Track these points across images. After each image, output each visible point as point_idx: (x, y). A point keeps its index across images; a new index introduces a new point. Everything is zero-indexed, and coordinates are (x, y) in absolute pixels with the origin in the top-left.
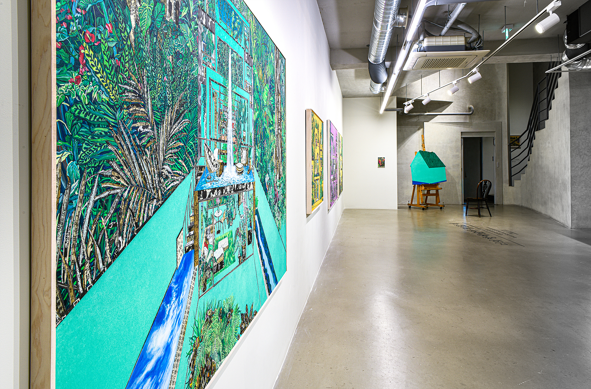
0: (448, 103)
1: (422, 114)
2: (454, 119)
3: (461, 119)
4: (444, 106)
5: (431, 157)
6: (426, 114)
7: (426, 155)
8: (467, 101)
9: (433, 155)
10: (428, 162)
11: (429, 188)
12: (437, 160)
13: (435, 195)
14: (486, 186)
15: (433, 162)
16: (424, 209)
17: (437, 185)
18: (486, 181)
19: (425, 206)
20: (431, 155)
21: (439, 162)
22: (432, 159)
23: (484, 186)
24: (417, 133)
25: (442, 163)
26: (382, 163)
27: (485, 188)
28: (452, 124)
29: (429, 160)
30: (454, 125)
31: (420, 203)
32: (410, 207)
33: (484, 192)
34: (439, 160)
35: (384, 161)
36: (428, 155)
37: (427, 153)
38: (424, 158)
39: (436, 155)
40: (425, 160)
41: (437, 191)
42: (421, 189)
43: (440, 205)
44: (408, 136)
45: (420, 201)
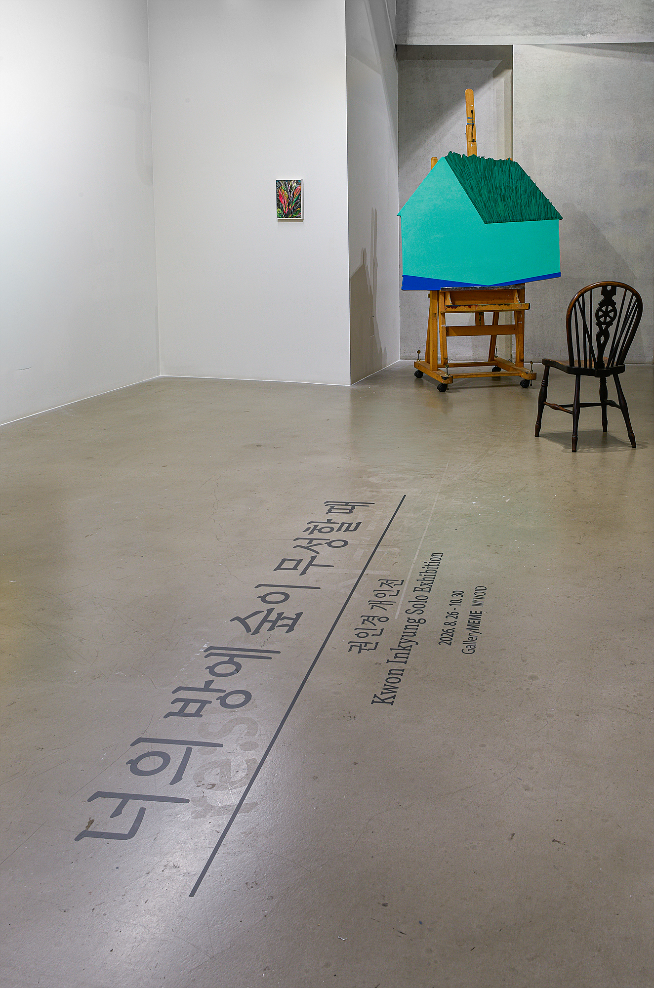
5: (500, 178)
7: (476, 171)
9: (507, 172)
10: (485, 199)
11: (473, 302)
12: (525, 190)
13: (508, 329)
14: (611, 311)
15: (504, 201)
16: (443, 388)
17: (512, 292)
18: (609, 288)
19: (445, 379)
20: (498, 169)
21: (534, 201)
22: (502, 188)
23: (602, 311)
24: (490, 88)
25: (546, 202)
26: (289, 204)
27: (605, 319)
28: (623, 50)
29: (489, 192)
30: (631, 53)
31: (439, 362)
32: (419, 375)
33: (602, 339)
34: (534, 191)
35: (300, 194)
36: (485, 171)
37: (480, 165)
38: (468, 183)
39: (523, 174)
40: (469, 190)
41: (519, 314)
42: (441, 308)
43: (522, 371)
44: (457, 98)
45: (439, 355)
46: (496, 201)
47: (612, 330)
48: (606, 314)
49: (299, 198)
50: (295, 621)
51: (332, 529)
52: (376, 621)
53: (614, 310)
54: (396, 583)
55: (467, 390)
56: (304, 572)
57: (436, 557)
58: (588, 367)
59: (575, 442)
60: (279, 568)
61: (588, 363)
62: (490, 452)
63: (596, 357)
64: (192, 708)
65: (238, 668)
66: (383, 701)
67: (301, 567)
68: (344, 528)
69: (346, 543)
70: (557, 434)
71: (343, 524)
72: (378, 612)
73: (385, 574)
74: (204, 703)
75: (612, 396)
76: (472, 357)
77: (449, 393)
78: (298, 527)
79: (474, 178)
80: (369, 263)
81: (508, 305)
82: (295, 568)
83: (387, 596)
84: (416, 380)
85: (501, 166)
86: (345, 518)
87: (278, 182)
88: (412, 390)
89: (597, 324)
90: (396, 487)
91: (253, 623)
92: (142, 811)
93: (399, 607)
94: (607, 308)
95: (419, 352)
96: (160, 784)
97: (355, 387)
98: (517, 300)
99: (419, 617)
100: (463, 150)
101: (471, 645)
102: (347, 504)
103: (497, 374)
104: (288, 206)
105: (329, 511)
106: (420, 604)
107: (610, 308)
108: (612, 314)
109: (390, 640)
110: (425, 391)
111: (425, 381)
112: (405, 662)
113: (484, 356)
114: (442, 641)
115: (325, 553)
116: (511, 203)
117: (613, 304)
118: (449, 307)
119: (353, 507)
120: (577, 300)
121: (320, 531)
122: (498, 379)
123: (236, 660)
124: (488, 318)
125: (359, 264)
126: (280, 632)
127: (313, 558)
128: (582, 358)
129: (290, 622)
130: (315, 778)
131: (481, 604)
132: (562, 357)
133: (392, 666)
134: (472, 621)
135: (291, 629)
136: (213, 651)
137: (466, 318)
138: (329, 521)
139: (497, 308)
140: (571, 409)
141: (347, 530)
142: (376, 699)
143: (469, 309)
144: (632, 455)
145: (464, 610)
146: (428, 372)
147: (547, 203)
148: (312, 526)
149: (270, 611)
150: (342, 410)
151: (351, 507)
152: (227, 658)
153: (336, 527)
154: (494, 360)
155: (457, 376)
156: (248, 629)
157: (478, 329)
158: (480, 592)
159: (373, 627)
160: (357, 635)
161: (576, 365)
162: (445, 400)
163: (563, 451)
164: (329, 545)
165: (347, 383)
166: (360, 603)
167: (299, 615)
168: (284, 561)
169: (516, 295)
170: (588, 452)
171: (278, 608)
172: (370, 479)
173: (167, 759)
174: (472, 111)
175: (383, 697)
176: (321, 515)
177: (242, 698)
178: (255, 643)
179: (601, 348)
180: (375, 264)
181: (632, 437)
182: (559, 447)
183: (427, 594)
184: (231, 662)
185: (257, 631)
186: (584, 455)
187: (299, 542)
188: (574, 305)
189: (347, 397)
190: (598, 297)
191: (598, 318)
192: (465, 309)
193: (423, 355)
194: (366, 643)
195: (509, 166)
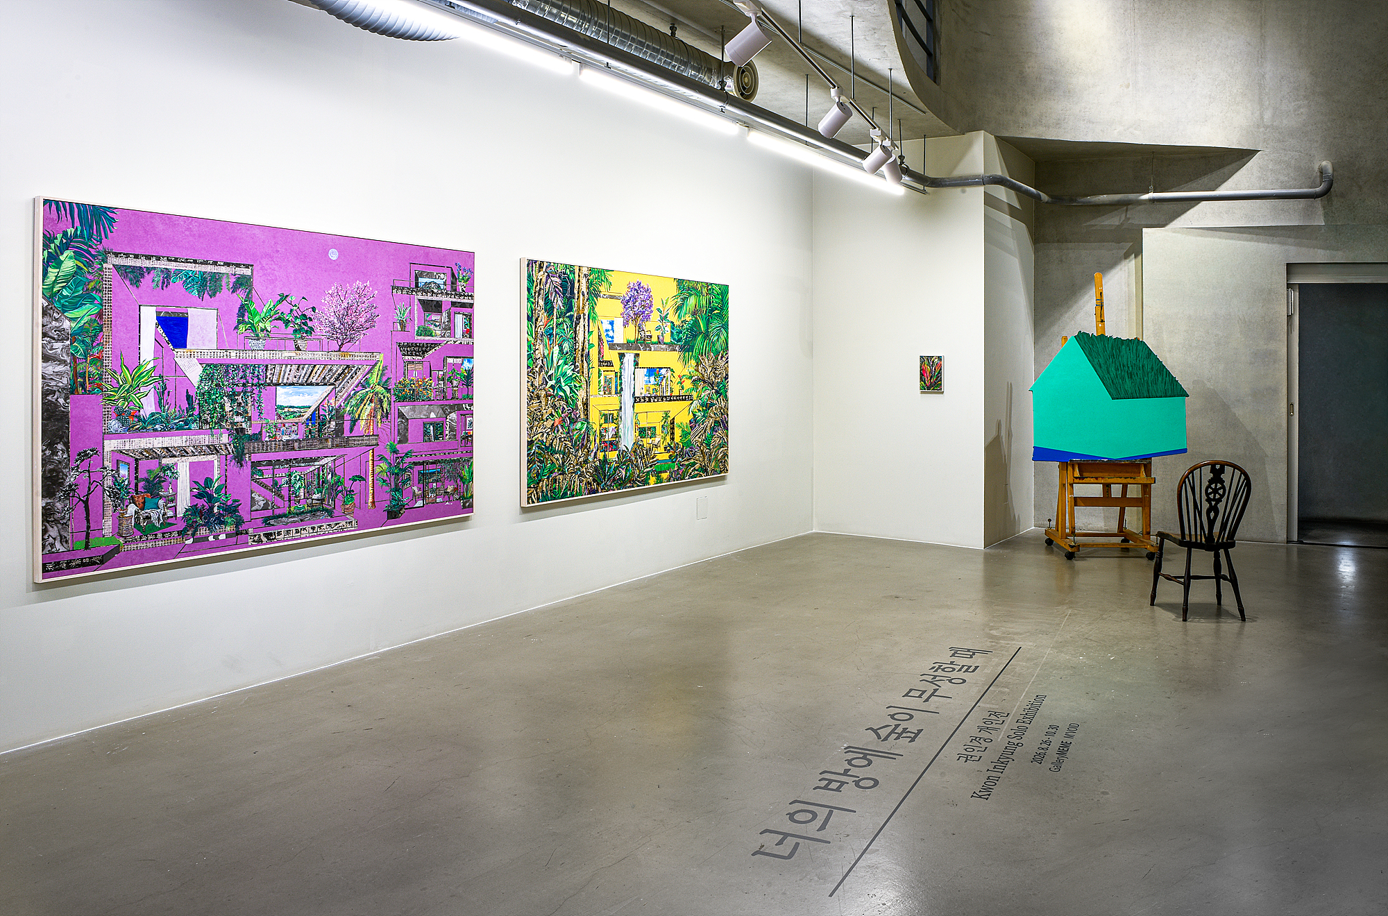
0: (1237, 157)
1: (1132, 196)
2: (1260, 215)
3: (1289, 215)
4: (1221, 166)
5: (1127, 356)
6: (1146, 197)
7: (1105, 350)
8: (1316, 145)
9: (1134, 351)
10: (1112, 376)
11: (1101, 474)
12: (1152, 368)
13: (1135, 502)
14: (1220, 488)
15: (1131, 377)
16: (1070, 556)
17: (1138, 466)
18: (1218, 467)
19: (1072, 547)
20: (1126, 348)
21: (1160, 379)
22: (1129, 365)
23: (1211, 488)
24: (1121, 269)
25: (1172, 379)
26: (931, 377)
27: (1215, 496)
28: (1250, 233)
29: (1117, 370)
30: (1258, 236)
31: (1067, 531)
32: (1049, 542)
33: (1212, 514)
34: (1161, 369)
35: (941, 369)
36: (1112, 349)
37: (1108, 344)
38: (1096, 361)
39: (1150, 352)
40: (1098, 368)
41: (1146, 488)
42: (1070, 480)
43: (1148, 544)
44: (1088, 280)
45: (1067, 524)
46: (1123, 378)
47: (1221, 506)
48: (1215, 491)
49: (940, 373)
50: (917, 734)
51: (954, 669)
52: (982, 741)
53: (1223, 487)
54: (1002, 714)
55: (1095, 559)
56: (927, 700)
57: (1040, 699)
58: (1199, 541)
59: (1185, 611)
60: (906, 695)
61: (1199, 537)
62: (1104, 616)
63: (1207, 532)
64: (834, 785)
65: (870, 763)
66: (980, 797)
67: (925, 696)
68: (963, 670)
69: (964, 681)
70: (1171, 604)
71: (963, 666)
72: (984, 735)
73: (995, 707)
74: (843, 783)
75: (1225, 571)
76: (1104, 528)
77: (1076, 560)
78: (925, 665)
79: (1102, 356)
80: (1003, 433)
81: (1134, 478)
82: (920, 696)
83: (994, 724)
84: (1046, 547)
85: (1128, 345)
86: (967, 662)
87: (921, 357)
88: (1043, 556)
89: (1206, 500)
90: (1013, 640)
91: (883, 733)
92: (797, 844)
93: (1003, 732)
94: (1216, 486)
95: (1050, 520)
96: (812, 829)
97: (988, 551)
98: (1143, 474)
99: (1018, 741)
100: (1092, 330)
101: (1058, 765)
102: (969, 650)
103: (1125, 545)
104: (930, 380)
105: (953, 655)
106: (1021, 732)
107: (1219, 486)
108: (1221, 492)
109: (991, 755)
110: (1054, 558)
111: (1055, 549)
112: (1002, 773)
113: (1114, 527)
114: (1033, 761)
115: (945, 687)
116: (1138, 380)
117: (1222, 482)
118: (1076, 478)
119: (974, 654)
120: (1187, 477)
121: (943, 670)
122: (1127, 550)
123: (868, 757)
124: (1116, 491)
125: (994, 434)
126: (904, 741)
127: (936, 690)
128: (1193, 533)
129: (913, 735)
130: (922, 839)
131: (1071, 737)
132: (1175, 531)
133: (989, 774)
134: (1061, 748)
135: (913, 740)
136: (852, 749)
137: (1094, 490)
138: (952, 663)
139: (1124, 481)
140: (1182, 580)
141: (966, 671)
142: (975, 795)
143: (1096, 481)
144: (1242, 628)
145: (1056, 741)
146: (1058, 540)
147: (1173, 381)
148: (937, 665)
149: (897, 726)
150: (975, 572)
151: (972, 653)
152: (862, 756)
153: (958, 668)
154: (1123, 532)
155: (1085, 545)
156: (879, 737)
157: (1105, 500)
158: (1073, 728)
159: (979, 745)
160: (966, 750)
161: (1187, 539)
162: (1072, 568)
163: (1173, 620)
164: (950, 681)
165: (980, 545)
166: (971, 727)
167: (920, 731)
168: (911, 690)
169: (1143, 469)
170: (1198, 622)
171: (904, 725)
172: (991, 632)
173: (815, 816)
174: (1101, 293)
175: (980, 794)
176: (946, 658)
177: (872, 783)
178: (884, 747)
179: (1211, 523)
180: (1010, 435)
181: (1242, 611)
182: (1171, 616)
183: (1027, 725)
184: (864, 758)
185: (886, 739)
186: (1193, 624)
187: (924, 677)
188: (1184, 482)
189: (981, 559)
190: (1207, 474)
191: (1207, 494)
192: (1092, 480)
193: (1053, 523)
194: (972, 756)
195: (1137, 345)
